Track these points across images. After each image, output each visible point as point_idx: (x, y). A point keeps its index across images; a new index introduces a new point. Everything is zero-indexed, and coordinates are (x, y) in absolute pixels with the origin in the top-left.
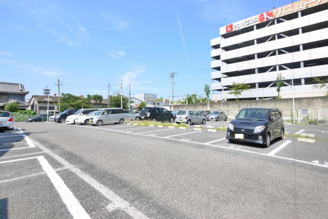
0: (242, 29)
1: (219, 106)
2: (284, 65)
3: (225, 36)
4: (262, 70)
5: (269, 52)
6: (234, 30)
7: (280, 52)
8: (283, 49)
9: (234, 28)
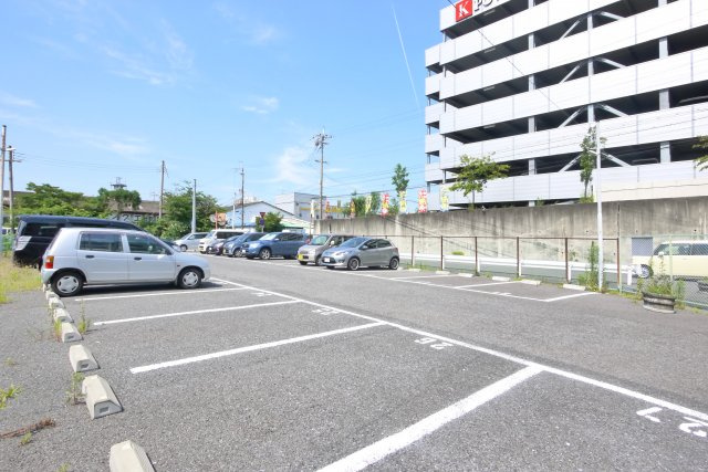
0: (497, 8)
1: (424, 224)
2: (610, 103)
3: (453, 33)
4: (548, 121)
5: (568, 67)
6: (475, 14)
7: (601, 66)
8: (607, 55)
9: (475, 7)
